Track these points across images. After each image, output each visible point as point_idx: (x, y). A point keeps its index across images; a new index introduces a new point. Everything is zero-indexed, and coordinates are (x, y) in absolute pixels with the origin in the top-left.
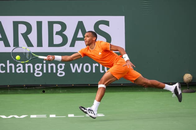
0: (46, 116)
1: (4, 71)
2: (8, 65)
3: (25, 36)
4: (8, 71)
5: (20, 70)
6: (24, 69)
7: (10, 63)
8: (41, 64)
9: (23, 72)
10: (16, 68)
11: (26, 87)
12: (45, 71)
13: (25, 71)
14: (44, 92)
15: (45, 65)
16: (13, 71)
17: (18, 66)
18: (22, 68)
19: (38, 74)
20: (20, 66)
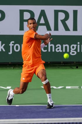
0: (79, 87)
1: (46, 51)
2: (50, 45)
3: (64, 22)
4: (49, 51)
5: (58, 50)
6: (62, 49)
7: (51, 44)
8: (76, 45)
9: (61, 51)
10: (55, 48)
11: (63, 63)
12: (79, 51)
13: (63, 51)
14: (77, 67)
15: (79, 46)
16: (53, 51)
17: (57, 46)
18: (60, 48)
19: (73, 53)
20: (58, 47)
